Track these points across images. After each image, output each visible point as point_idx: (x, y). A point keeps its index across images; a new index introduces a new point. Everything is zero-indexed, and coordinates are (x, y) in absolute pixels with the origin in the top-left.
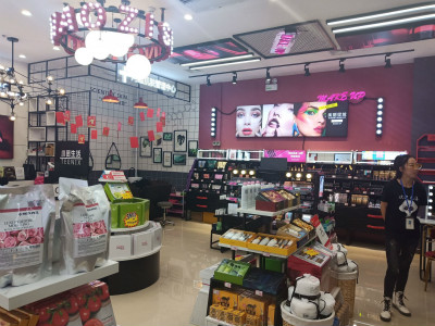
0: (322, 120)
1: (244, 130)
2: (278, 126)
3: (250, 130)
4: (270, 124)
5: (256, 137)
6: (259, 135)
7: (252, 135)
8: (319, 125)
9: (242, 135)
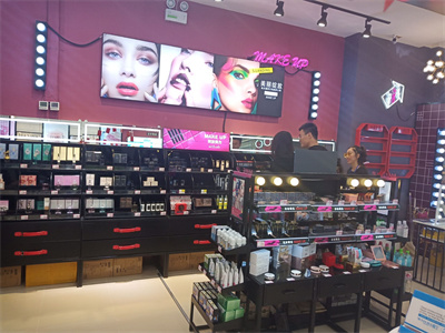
0: (254, 90)
1: (121, 86)
2: (188, 89)
3: (133, 87)
4: (173, 82)
5: (146, 102)
6: (152, 99)
7: (138, 97)
8: (249, 96)
9: (115, 94)
